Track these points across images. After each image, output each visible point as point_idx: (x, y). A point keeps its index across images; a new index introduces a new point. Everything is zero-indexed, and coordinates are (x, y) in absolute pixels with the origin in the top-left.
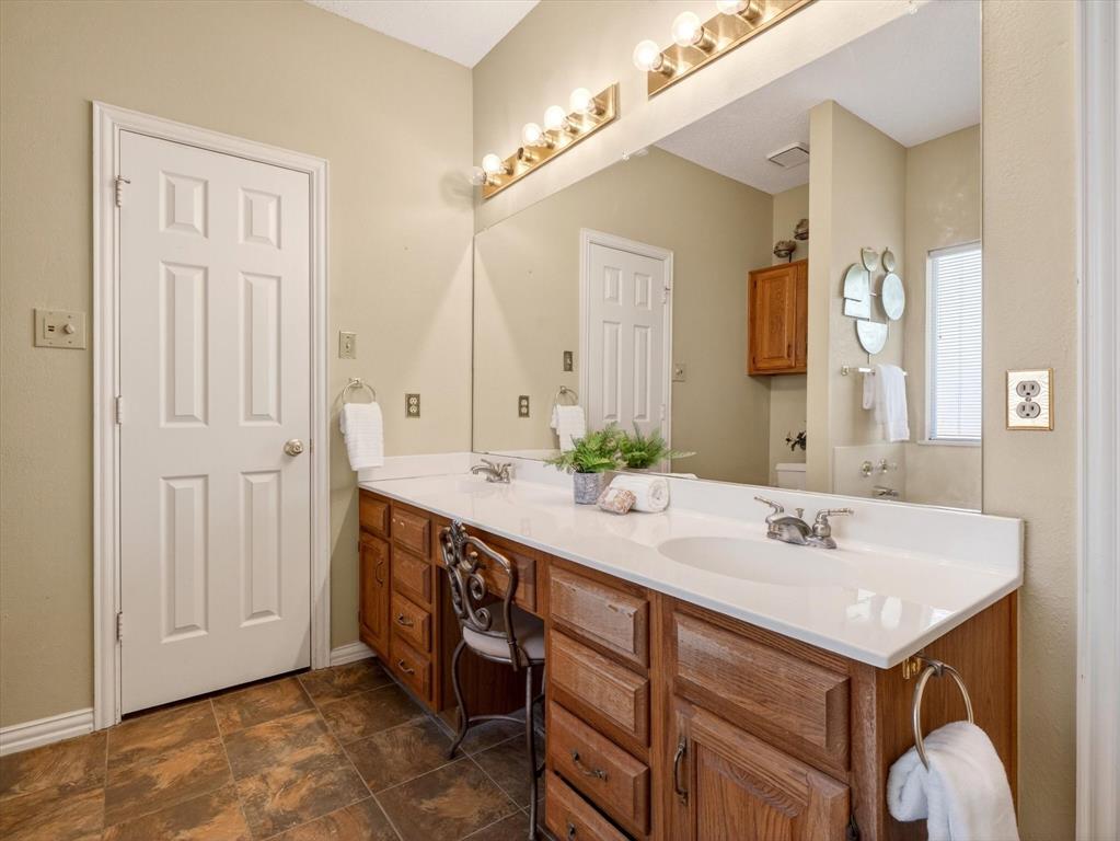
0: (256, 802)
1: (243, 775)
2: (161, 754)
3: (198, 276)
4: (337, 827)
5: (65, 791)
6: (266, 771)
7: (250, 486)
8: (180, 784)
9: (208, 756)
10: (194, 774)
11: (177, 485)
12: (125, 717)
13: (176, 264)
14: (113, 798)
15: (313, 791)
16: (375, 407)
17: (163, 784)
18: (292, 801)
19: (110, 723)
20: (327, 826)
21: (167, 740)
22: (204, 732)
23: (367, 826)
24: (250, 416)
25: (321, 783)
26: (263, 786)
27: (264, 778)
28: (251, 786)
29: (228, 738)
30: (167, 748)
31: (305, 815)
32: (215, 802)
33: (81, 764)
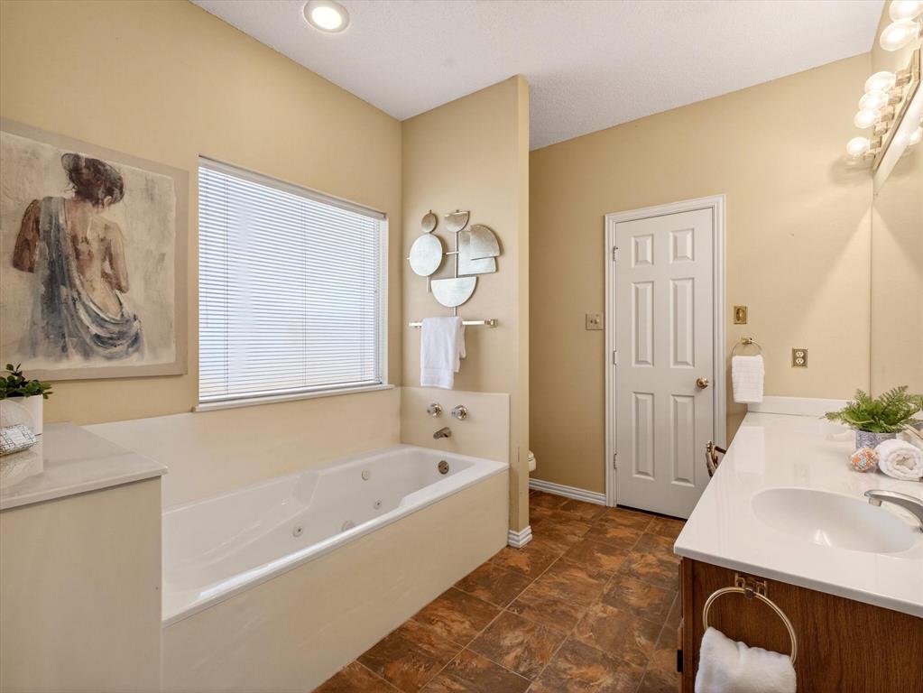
0: (631, 562)
1: (637, 550)
2: (617, 525)
3: (649, 287)
4: (649, 591)
5: (582, 520)
6: (647, 554)
7: (676, 402)
8: (613, 539)
9: (632, 536)
10: (621, 539)
11: (640, 396)
12: (618, 506)
13: (639, 283)
14: (591, 530)
15: (655, 573)
16: (759, 358)
17: (608, 536)
18: (644, 571)
19: (611, 505)
20: (647, 587)
21: (625, 522)
22: (640, 527)
23: (662, 599)
24: (676, 362)
25: (663, 573)
26: (639, 558)
27: (642, 557)
28: (636, 555)
29: (646, 534)
30: (622, 525)
31: (642, 578)
32: (618, 552)
33: (593, 514)
